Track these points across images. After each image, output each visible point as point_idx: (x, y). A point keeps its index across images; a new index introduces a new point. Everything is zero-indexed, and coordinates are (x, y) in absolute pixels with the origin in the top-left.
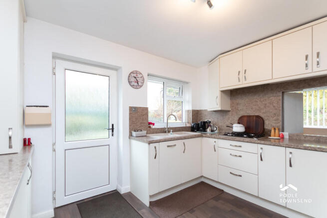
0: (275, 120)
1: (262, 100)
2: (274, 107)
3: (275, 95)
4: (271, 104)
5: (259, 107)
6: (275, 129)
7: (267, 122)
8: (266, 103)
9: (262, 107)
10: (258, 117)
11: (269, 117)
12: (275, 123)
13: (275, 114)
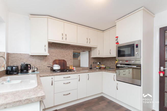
0: (71, 62)
1: (65, 52)
2: (70, 56)
3: (70, 50)
4: (69, 54)
5: (64, 56)
6: (71, 66)
7: (67, 63)
8: (67, 53)
9: (65, 56)
10: (64, 60)
11: (68, 60)
12: (71, 63)
13: (70, 59)
